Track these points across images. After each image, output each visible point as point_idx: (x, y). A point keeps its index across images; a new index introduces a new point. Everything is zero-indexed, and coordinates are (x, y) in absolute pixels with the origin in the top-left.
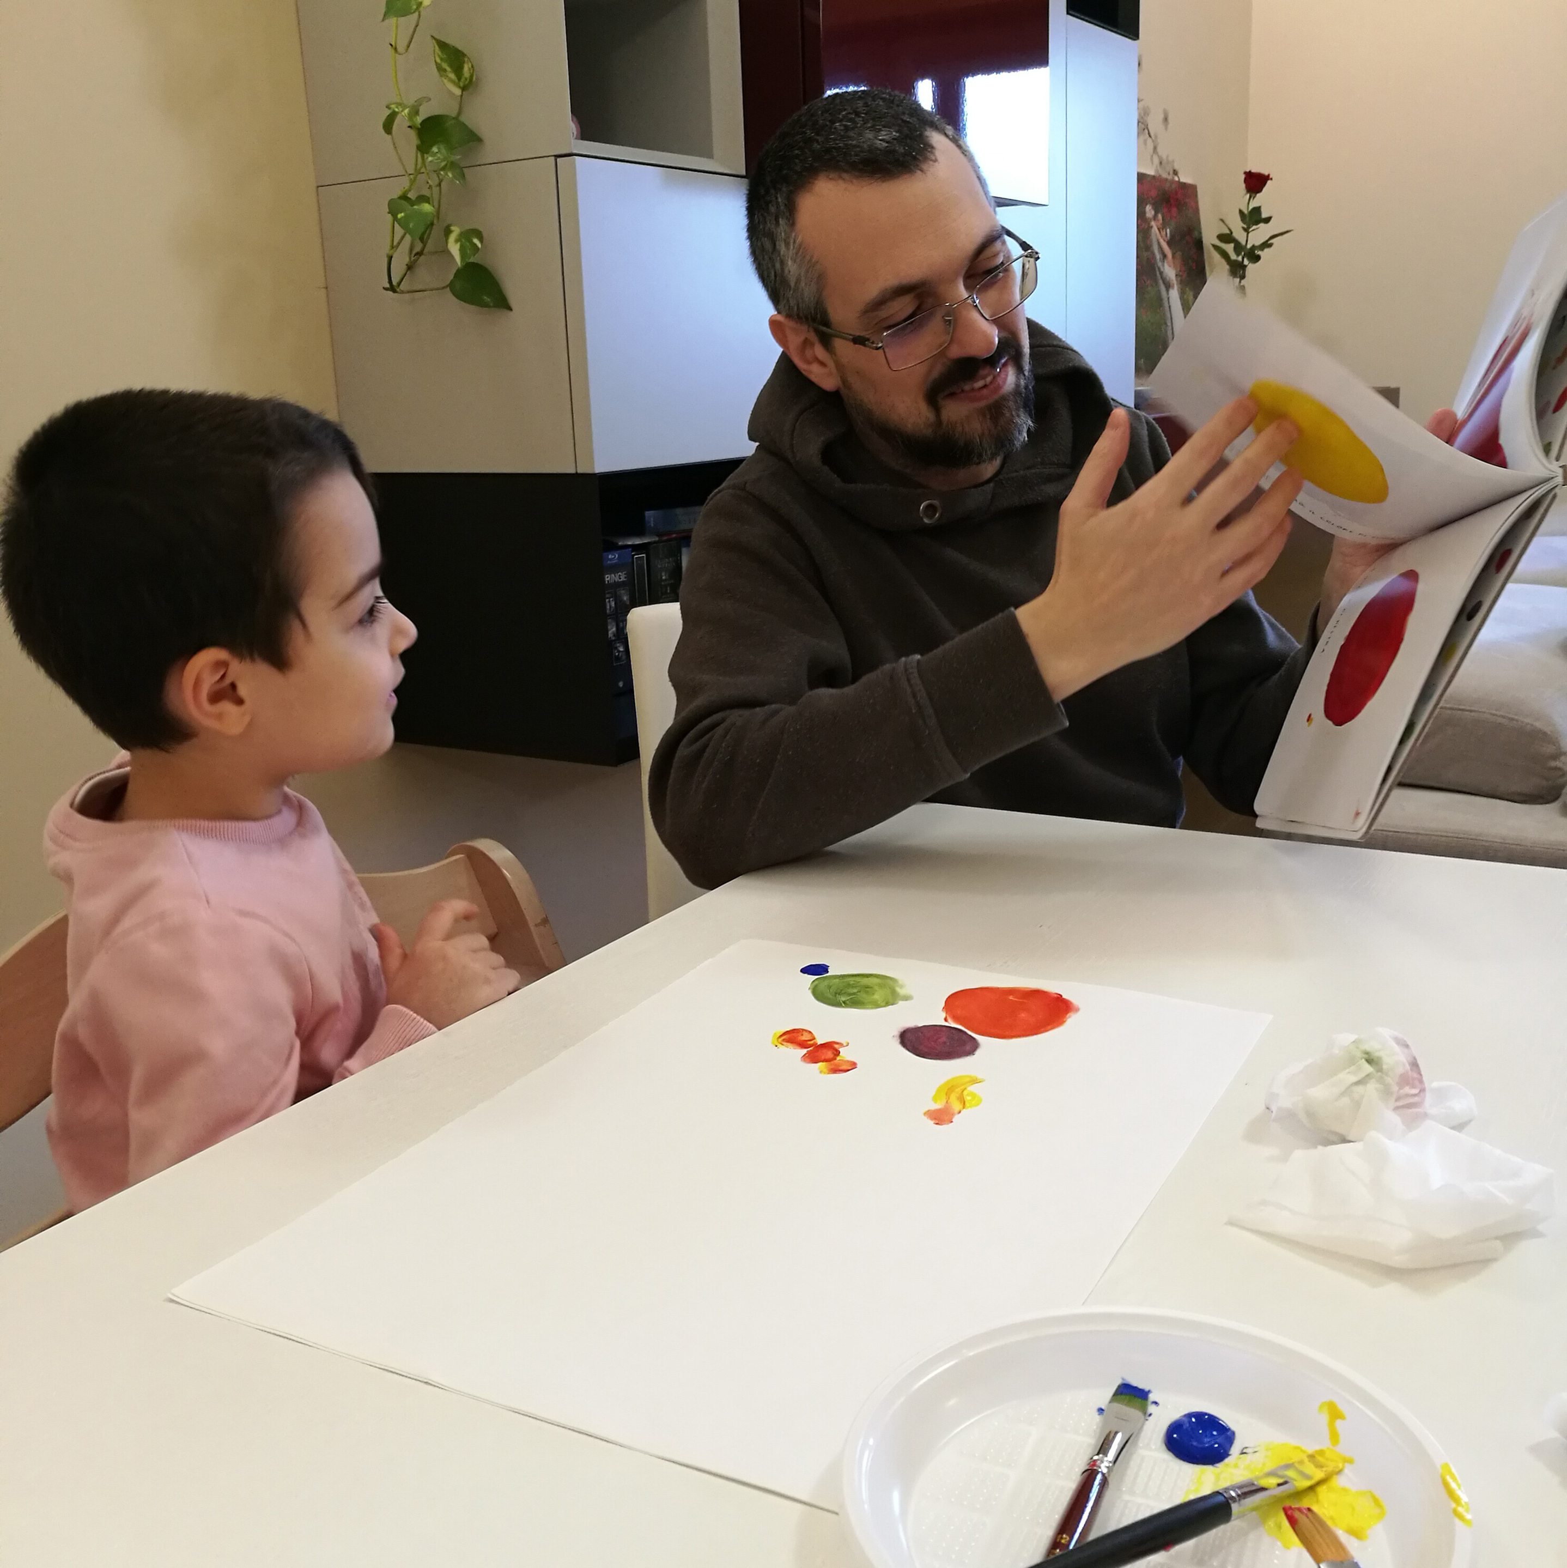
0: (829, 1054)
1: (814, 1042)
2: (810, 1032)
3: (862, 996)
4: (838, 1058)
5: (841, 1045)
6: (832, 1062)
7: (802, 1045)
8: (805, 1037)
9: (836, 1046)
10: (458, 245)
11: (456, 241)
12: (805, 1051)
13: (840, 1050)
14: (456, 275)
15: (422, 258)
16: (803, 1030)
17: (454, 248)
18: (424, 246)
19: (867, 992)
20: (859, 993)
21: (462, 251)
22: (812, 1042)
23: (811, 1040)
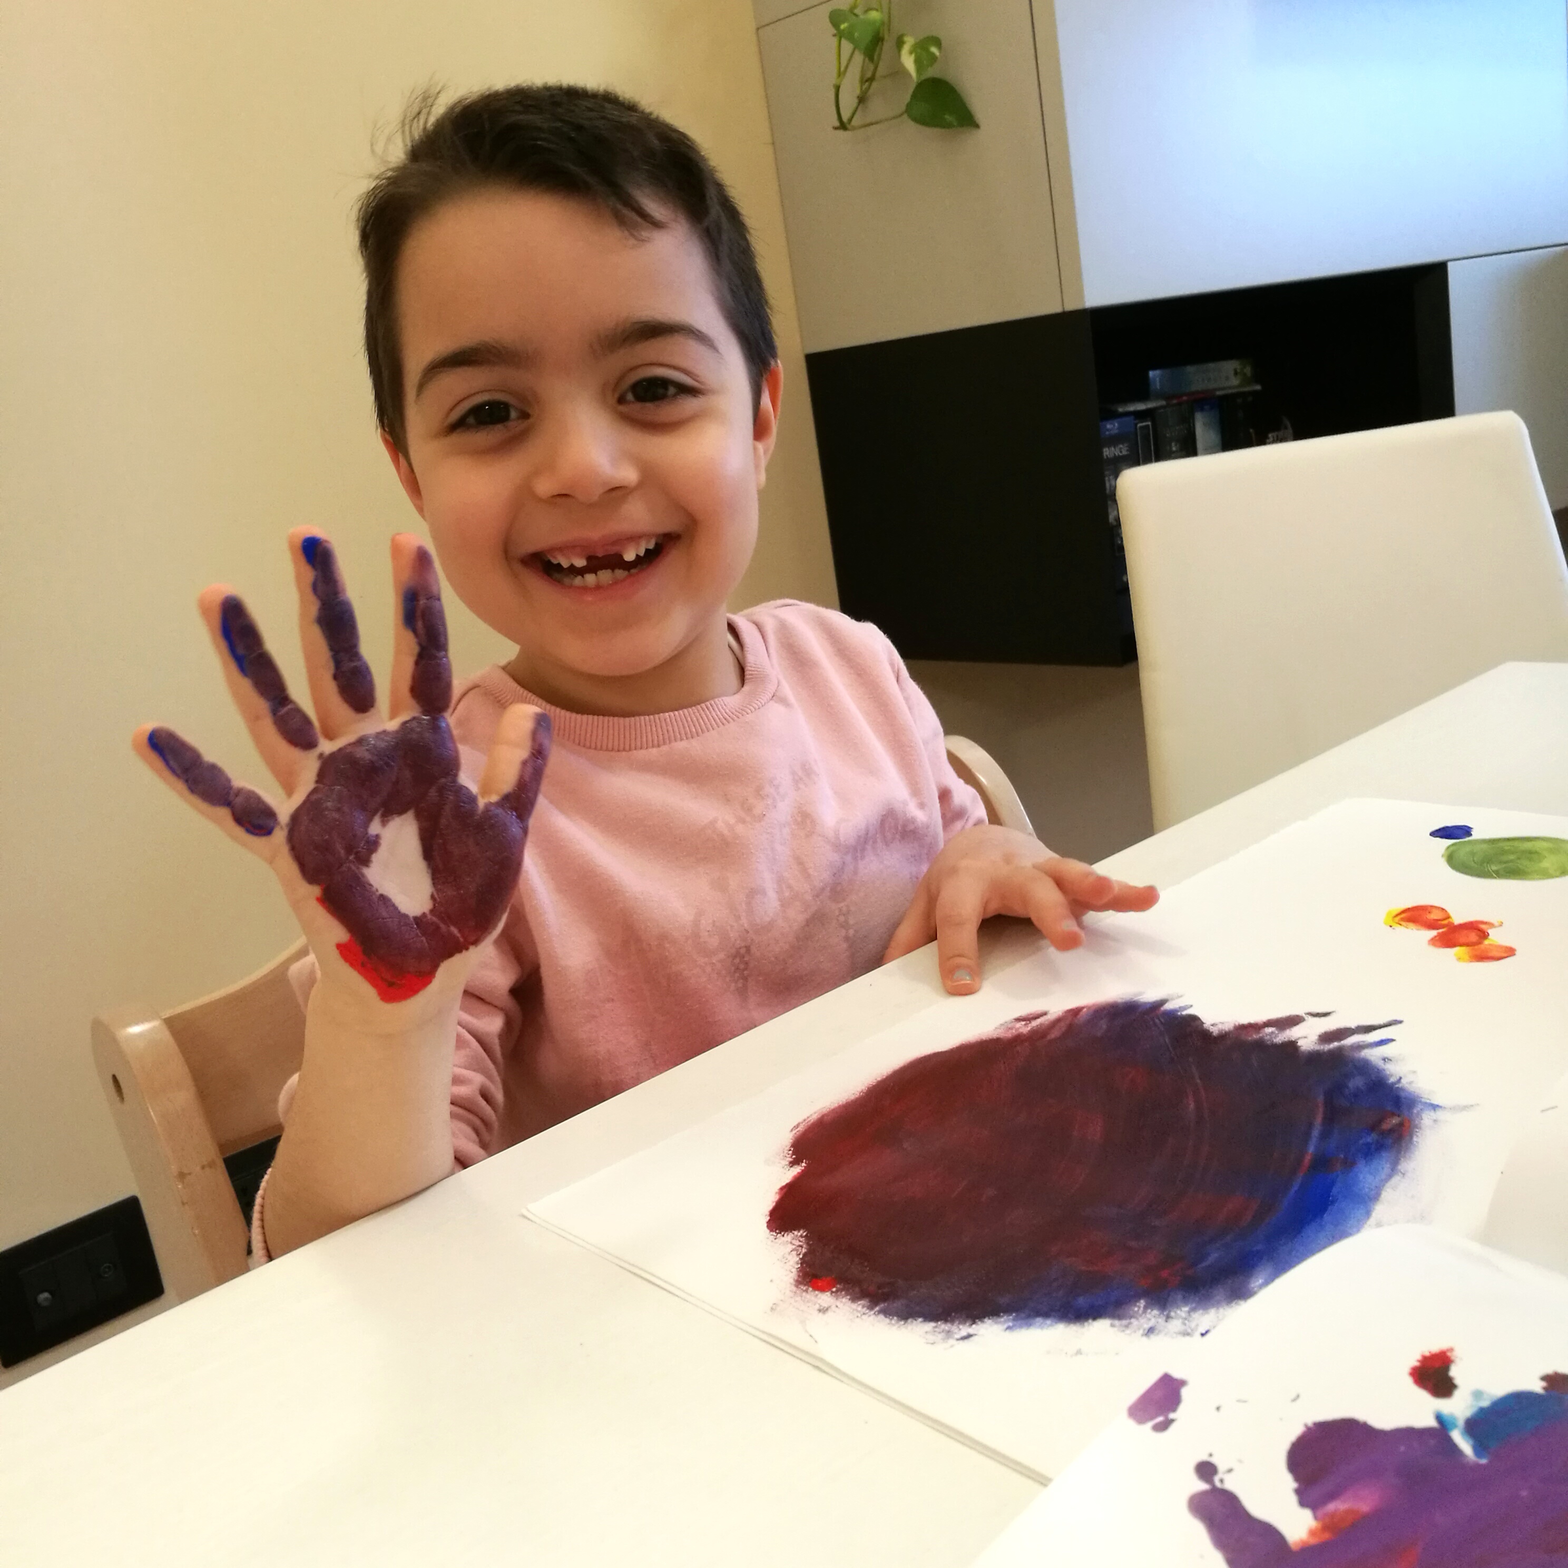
0: (1473, 937)
1: (1449, 922)
2: (1443, 909)
3: (1524, 864)
4: (1486, 942)
5: (1491, 925)
6: (1476, 947)
7: (1431, 925)
8: (1434, 916)
9: (1483, 927)
10: (913, 57)
11: (911, 53)
12: (1434, 933)
13: (1490, 931)
14: (914, 96)
15: (875, 85)
16: (1432, 907)
17: (908, 62)
18: (876, 68)
19: (1530, 860)
20: (1518, 861)
21: (918, 62)
22: (1445, 922)
23: (1444, 919)
